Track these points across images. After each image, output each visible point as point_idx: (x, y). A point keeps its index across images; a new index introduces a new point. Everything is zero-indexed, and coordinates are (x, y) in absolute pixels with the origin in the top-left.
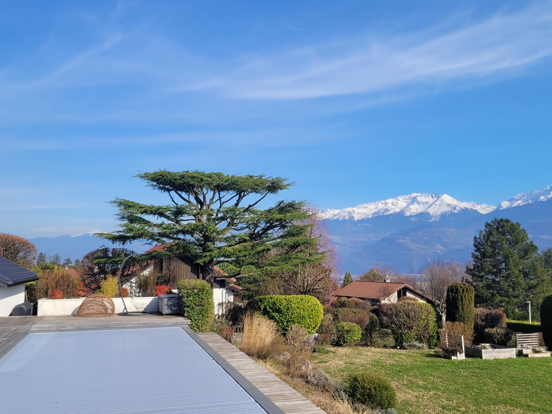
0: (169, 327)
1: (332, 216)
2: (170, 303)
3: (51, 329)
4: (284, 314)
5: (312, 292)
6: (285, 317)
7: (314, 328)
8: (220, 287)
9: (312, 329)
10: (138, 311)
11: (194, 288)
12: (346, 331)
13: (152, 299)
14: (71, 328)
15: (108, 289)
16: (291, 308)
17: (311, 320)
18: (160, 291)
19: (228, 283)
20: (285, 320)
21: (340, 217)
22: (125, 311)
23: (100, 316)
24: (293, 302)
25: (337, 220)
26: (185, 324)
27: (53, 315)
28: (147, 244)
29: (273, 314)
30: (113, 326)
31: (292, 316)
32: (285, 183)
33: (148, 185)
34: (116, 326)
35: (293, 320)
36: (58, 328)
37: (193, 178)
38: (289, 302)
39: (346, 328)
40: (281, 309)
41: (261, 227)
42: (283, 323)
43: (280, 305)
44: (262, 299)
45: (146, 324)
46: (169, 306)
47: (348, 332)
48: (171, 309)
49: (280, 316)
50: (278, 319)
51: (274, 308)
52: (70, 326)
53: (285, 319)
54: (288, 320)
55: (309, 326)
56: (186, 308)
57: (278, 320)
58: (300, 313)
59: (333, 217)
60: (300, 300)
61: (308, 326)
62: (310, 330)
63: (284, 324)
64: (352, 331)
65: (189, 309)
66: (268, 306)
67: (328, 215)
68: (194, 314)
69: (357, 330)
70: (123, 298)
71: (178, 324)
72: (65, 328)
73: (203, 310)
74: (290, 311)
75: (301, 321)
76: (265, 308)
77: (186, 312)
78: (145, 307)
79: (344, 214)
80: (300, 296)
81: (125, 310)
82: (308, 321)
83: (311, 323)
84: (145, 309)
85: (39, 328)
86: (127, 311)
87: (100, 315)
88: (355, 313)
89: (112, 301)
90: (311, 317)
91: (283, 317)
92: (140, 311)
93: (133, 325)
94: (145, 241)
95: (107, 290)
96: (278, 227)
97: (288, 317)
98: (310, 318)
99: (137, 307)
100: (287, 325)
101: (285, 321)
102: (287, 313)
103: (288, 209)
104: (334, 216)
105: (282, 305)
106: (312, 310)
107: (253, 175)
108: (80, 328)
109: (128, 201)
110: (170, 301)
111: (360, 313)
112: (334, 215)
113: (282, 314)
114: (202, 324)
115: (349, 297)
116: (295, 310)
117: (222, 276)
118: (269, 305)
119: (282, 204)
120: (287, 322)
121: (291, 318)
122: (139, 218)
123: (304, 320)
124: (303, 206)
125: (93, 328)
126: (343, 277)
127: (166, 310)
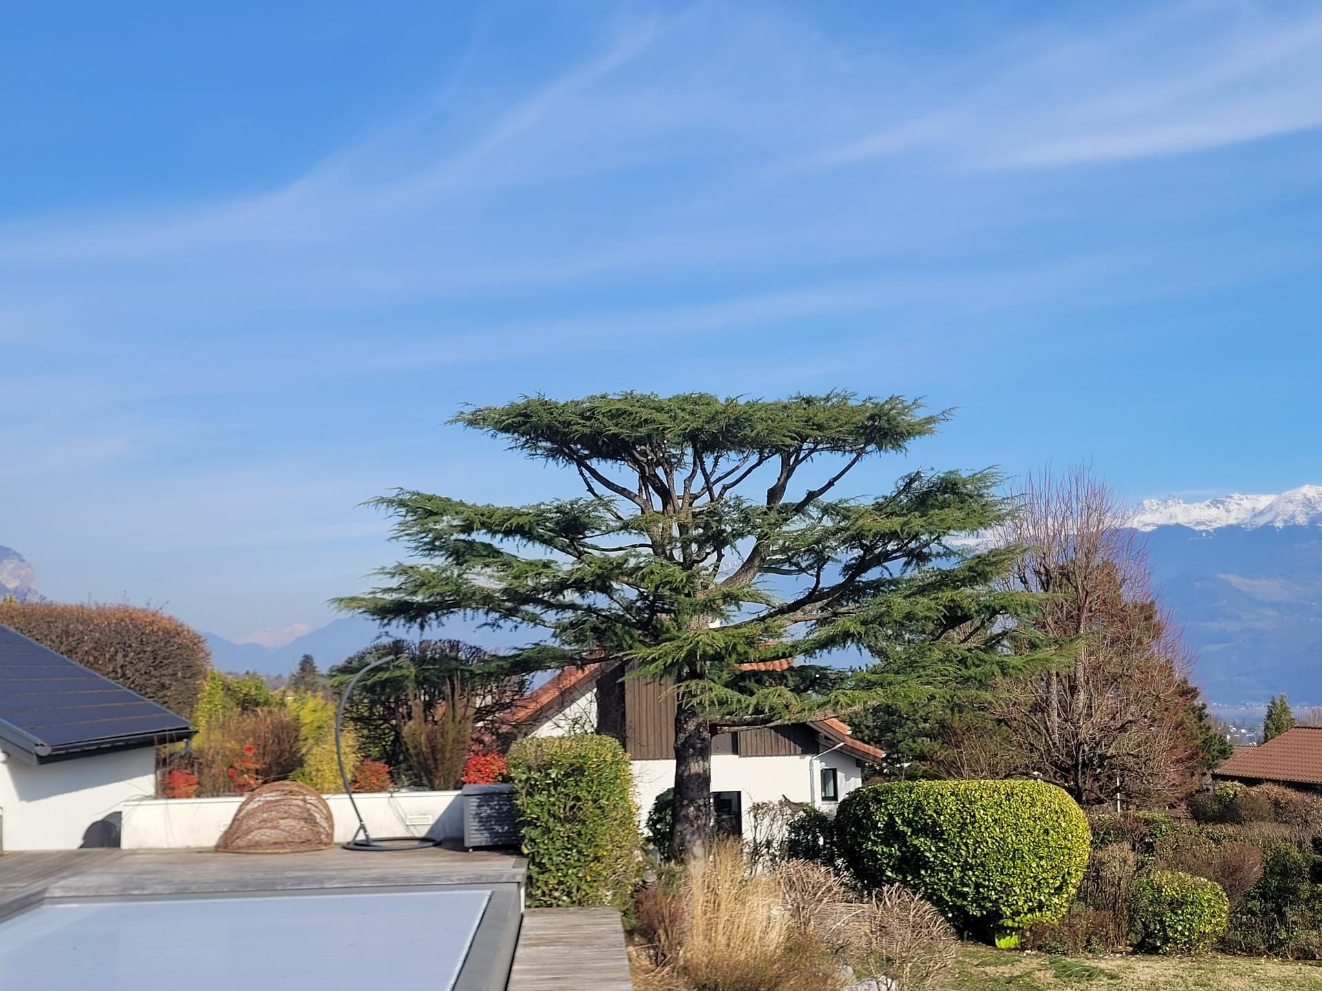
0: (453, 890)
1: (1250, 515)
2: (486, 811)
3: (103, 892)
4: (954, 844)
5: (1099, 767)
6: (954, 852)
7: (1059, 890)
8: (805, 752)
9: (1050, 894)
10: (412, 835)
11: (550, 765)
12: (1169, 904)
13: (453, 798)
14: (160, 889)
15: (320, 767)
16: (973, 823)
17: (1043, 863)
18: (480, 771)
19: (826, 738)
20: (955, 864)
21: (1276, 517)
22: (361, 837)
23: (281, 851)
24: (979, 803)
25: (1268, 529)
26: (504, 880)
27: (165, 846)
28: (486, 624)
29: (916, 842)
30: (283, 884)
31: (979, 850)
32: (920, 414)
33: (513, 444)
34: (293, 885)
35: (982, 864)
36: (124, 890)
37: (616, 415)
38: (966, 802)
39: (1168, 891)
40: (940, 826)
41: (840, 562)
42: (951, 873)
43: (935, 811)
44: (882, 793)
45: (382, 879)
46: (484, 822)
47: (1176, 905)
48: (490, 830)
49: (939, 849)
50: (932, 859)
51: (917, 822)
52: (159, 884)
53: (954, 860)
54: (966, 861)
55: (1039, 883)
56: (525, 828)
57: (933, 862)
58: (1004, 841)
59: (1252, 518)
60: (1003, 797)
61: (1035, 884)
62: (1042, 898)
63: (952, 876)
64: (1192, 903)
65: (534, 833)
66: (898, 816)
67: (1234, 515)
68: (550, 847)
69: (1209, 901)
70: (354, 796)
71: (484, 880)
72: (143, 889)
73: (579, 834)
74: (969, 833)
75: (1009, 868)
76: (891, 823)
77: (526, 841)
78: (431, 822)
79: (1291, 507)
80: (1004, 785)
81: (362, 832)
82: (1034, 865)
83: (1044, 871)
84: (431, 831)
85: (70, 888)
86: (367, 836)
87: (284, 848)
88: (1217, 841)
89: (326, 806)
90: (1043, 852)
91: (947, 852)
92: (417, 835)
93: (344, 883)
94: (481, 617)
95: (318, 770)
96: (896, 558)
97: (963, 853)
98: (1041, 858)
99: (408, 823)
100: (962, 878)
101: (955, 867)
102: (962, 838)
103: (940, 498)
104: (1255, 516)
105: (944, 812)
106: (1046, 832)
107: (813, 396)
108: (186, 889)
109: (430, 499)
110: (488, 806)
111: (1236, 840)
112: (1257, 511)
113: (945, 841)
114: (580, 879)
115: (1251, 782)
116: (986, 829)
117: (734, 722)
118: (903, 814)
119: (917, 483)
120: (963, 870)
121: (974, 857)
122: (481, 548)
123: (1019, 861)
124: (991, 486)
125: (225, 890)
126: (1262, 710)
127: (475, 836)
